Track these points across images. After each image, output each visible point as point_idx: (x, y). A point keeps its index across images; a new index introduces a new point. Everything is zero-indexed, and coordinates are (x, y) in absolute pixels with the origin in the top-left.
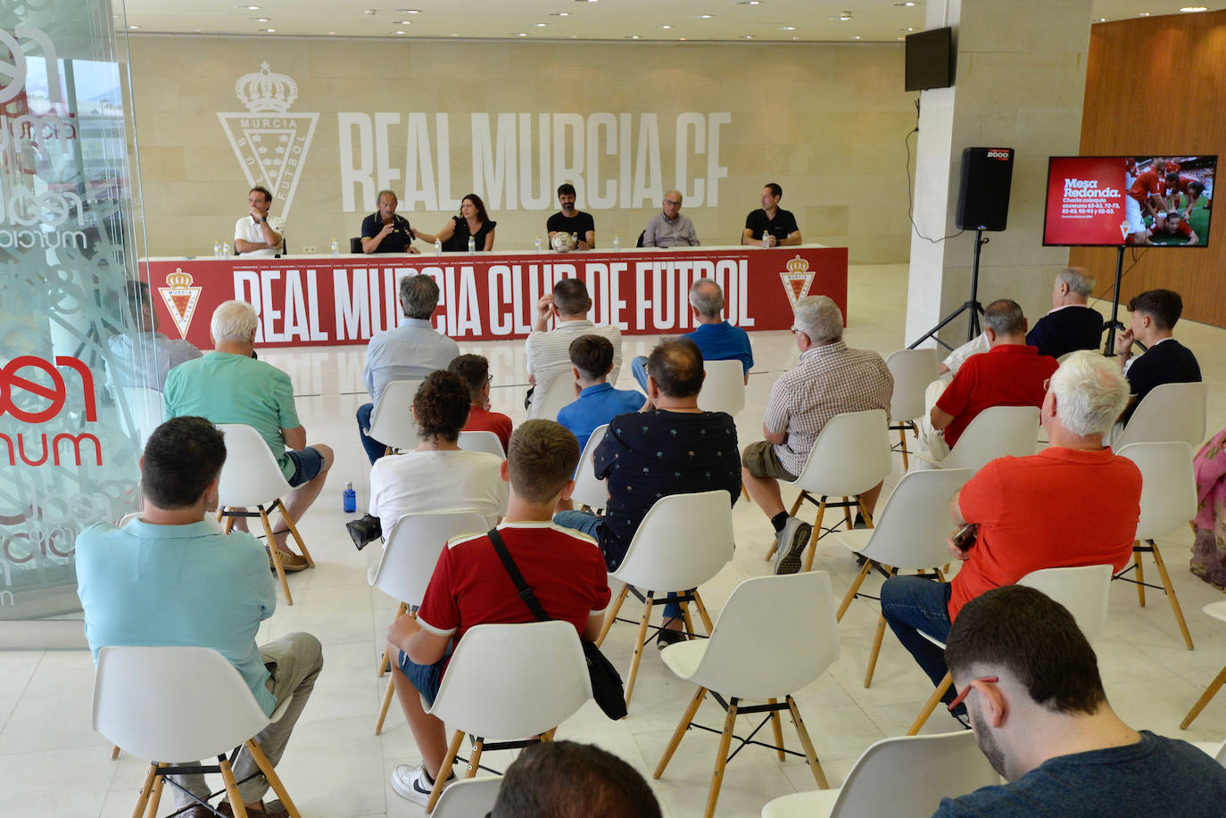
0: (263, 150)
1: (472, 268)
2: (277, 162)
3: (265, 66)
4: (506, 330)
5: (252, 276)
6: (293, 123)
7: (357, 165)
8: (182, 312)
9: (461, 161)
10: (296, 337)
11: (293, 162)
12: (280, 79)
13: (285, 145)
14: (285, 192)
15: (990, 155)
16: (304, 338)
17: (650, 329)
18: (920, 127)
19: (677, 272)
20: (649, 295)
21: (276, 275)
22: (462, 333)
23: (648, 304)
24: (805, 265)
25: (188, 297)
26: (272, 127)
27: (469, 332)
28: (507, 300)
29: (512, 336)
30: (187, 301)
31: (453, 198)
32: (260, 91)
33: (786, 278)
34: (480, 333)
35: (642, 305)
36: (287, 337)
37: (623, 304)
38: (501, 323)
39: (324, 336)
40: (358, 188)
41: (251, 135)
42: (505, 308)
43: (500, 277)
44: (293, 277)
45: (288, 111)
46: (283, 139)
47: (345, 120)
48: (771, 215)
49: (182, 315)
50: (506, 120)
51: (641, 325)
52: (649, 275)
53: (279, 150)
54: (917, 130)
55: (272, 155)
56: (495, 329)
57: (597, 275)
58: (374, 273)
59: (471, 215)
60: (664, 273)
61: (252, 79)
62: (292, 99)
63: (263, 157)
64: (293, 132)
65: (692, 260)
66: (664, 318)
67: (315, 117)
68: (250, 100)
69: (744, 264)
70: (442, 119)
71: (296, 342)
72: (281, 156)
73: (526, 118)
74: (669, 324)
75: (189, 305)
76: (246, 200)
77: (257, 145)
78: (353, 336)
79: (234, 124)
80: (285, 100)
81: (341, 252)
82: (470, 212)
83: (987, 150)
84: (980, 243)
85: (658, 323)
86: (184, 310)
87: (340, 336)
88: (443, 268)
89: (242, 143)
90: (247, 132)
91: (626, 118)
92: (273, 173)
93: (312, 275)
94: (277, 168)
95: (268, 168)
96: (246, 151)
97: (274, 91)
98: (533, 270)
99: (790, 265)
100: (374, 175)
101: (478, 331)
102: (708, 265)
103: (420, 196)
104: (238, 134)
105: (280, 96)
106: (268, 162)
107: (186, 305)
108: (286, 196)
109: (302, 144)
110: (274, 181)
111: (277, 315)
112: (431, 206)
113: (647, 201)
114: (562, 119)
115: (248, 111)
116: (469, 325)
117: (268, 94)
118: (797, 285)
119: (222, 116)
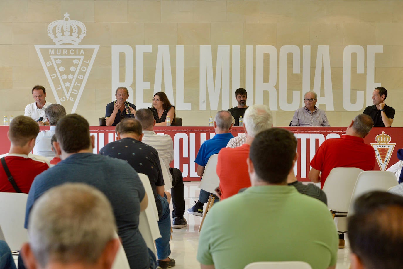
0: (62, 69)
2: (70, 77)
3: (67, 15)
6: (82, 52)
7: (122, 79)
11: (81, 77)
12: (75, 23)
13: (76, 66)
24: (388, 138)
26: (69, 54)
32: (62, 31)
41: (55, 59)
45: (80, 44)
46: (76, 62)
47: (116, 50)
53: (73, 69)
55: (67, 72)
61: (58, 23)
62: (82, 36)
63: (61, 73)
64: (82, 58)
67: (97, 47)
68: (56, 37)
72: (73, 73)
77: (59, 66)
79: (45, 52)
80: (78, 37)
89: (49, 64)
90: (52, 57)
92: (67, 84)
94: (70, 81)
95: (65, 81)
96: (51, 70)
97: (71, 31)
99: (378, 138)
104: (47, 58)
105: (75, 34)
106: (64, 77)
108: (75, 99)
109: (87, 66)
110: (68, 89)
115: (54, 44)
117: (67, 33)
119: (38, 47)
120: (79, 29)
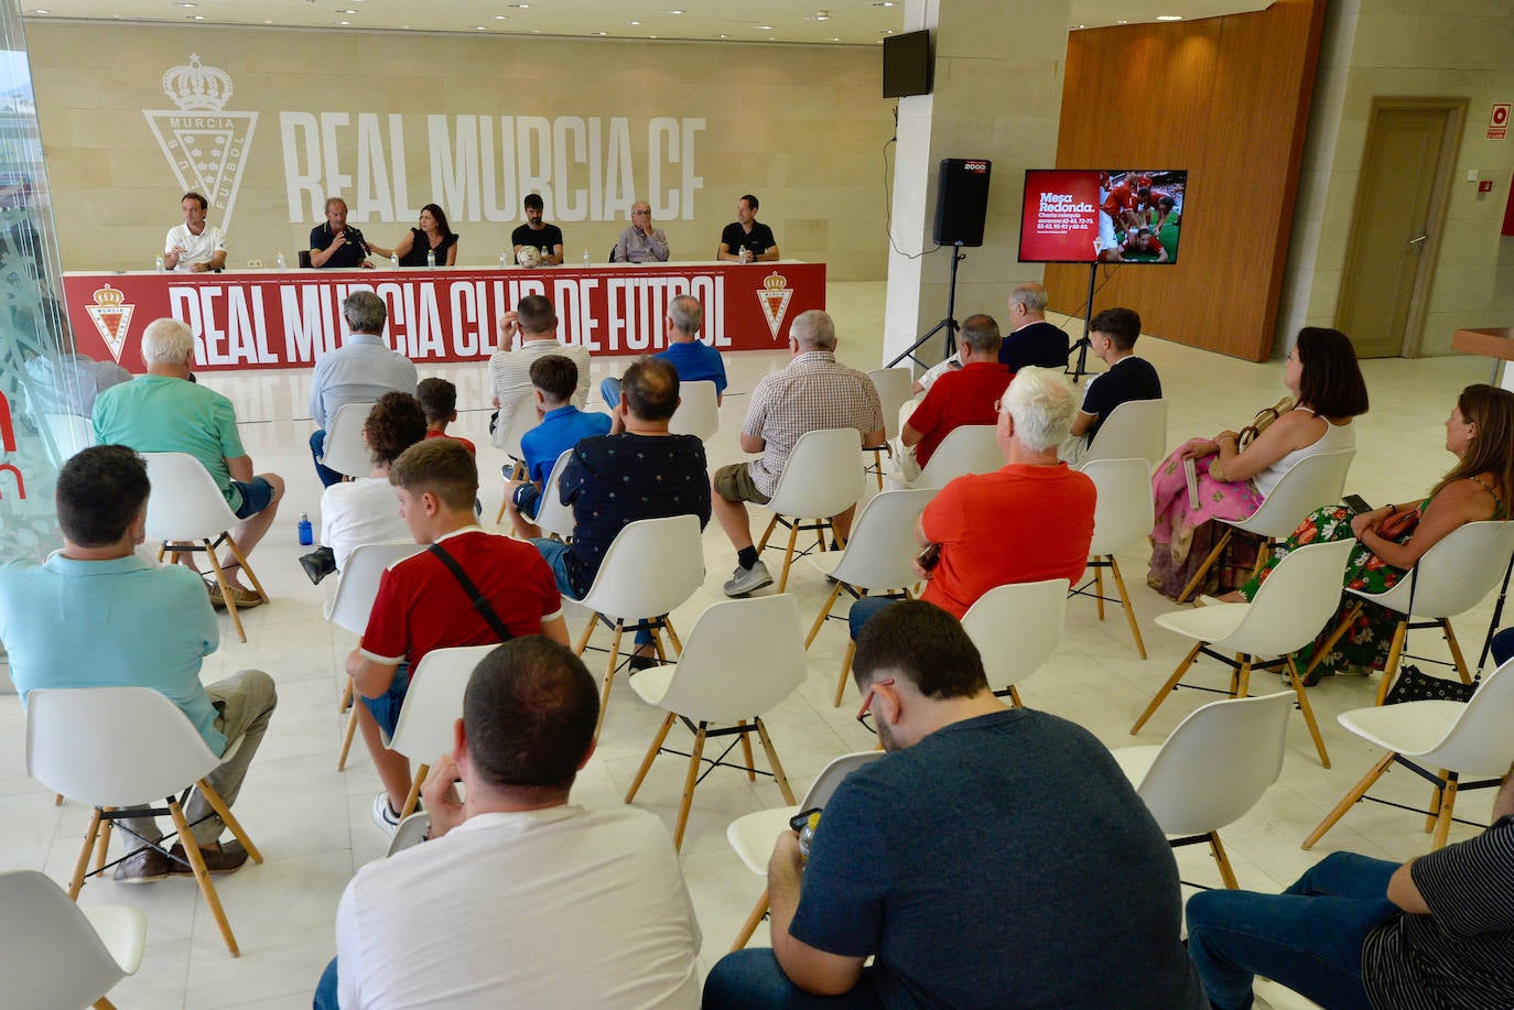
0: (197, 153)
1: (432, 284)
2: (213, 166)
3: (195, 58)
4: (471, 351)
5: (190, 293)
6: (229, 123)
7: (303, 171)
8: (114, 331)
9: (418, 167)
10: (243, 359)
11: (231, 167)
12: (212, 73)
13: (221, 147)
14: (225, 200)
15: (967, 167)
16: (252, 360)
17: (624, 350)
18: (898, 137)
19: (650, 289)
20: (622, 314)
21: (217, 291)
22: (424, 354)
23: (621, 323)
24: (783, 281)
25: (120, 315)
26: (206, 127)
27: (432, 352)
28: (471, 318)
29: (479, 358)
30: (119, 320)
31: (411, 206)
32: (190, 86)
33: (763, 296)
34: (444, 355)
35: (614, 324)
36: (233, 359)
37: (595, 323)
38: (466, 343)
39: (274, 358)
40: (306, 196)
41: (183, 136)
42: (470, 327)
43: (463, 294)
44: (236, 293)
45: (223, 109)
46: (219, 140)
47: (288, 120)
48: (747, 230)
49: (114, 336)
50: (465, 122)
51: (614, 345)
52: (621, 292)
53: (215, 153)
54: (895, 139)
55: (208, 159)
56: (459, 350)
57: (566, 292)
58: (326, 289)
59: (431, 227)
60: (637, 290)
61: (180, 72)
62: (227, 95)
63: (197, 160)
64: (231, 133)
65: (667, 276)
66: (638, 337)
67: (254, 116)
68: (179, 97)
69: (720, 280)
70: (395, 120)
71: (243, 364)
72: (218, 161)
73: (487, 121)
74: (643, 344)
75: (121, 324)
76: (180, 209)
77: (190, 147)
78: (305, 357)
79: (163, 123)
80: (220, 97)
81: (288, 267)
82: (429, 225)
83: (965, 162)
84: (956, 259)
85: (632, 344)
86: (116, 330)
87: (291, 358)
88: (401, 284)
89: (173, 144)
90: (177, 132)
91: (595, 122)
92: (210, 179)
93: (257, 292)
94: (214, 174)
96: (178, 153)
97: (206, 87)
98: (498, 286)
99: (767, 282)
100: (323, 182)
101: (441, 352)
102: (683, 282)
103: (374, 206)
104: (168, 134)
105: (213, 92)
106: (203, 166)
107: (117, 325)
108: (225, 205)
109: (240, 148)
110: (211, 188)
111: (221, 335)
112: (386, 217)
113: (619, 213)
114: (527, 122)
115: (178, 108)
116: (431, 346)
117: (199, 90)
118: (775, 303)
119: (149, 114)
120: (219, 81)
